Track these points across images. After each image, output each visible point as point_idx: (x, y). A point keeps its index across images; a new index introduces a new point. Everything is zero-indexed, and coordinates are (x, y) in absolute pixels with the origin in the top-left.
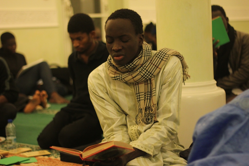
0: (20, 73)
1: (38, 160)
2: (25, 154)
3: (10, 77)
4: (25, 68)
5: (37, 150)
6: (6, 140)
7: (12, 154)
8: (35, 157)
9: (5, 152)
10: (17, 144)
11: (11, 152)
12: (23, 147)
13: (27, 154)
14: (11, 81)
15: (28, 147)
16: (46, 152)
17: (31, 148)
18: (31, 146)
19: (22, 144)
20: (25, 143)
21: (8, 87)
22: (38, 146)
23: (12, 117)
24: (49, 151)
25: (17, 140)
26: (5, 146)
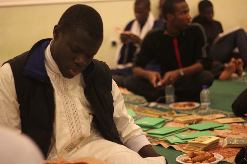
0: (216, 40)
1: (232, 127)
2: (219, 120)
3: (206, 45)
4: (221, 35)
5: (231, 117)
6: (200, 106)
7: (206, 120)
8: (229, 123)
9: (199, 117)
10: (211, 110)
11: (204, 117)
12: (217, 113)
13: (221, 121)
14: (208, 49)
15: (222, 113)
16: (241, 119)
17: (225, 114)
18: (226, 112)
19: (216, 110)
20: (220, 109)
22: (233, 113)
23: (209, 85)
24: (243, 119)
25: (211, 106)
26: (200, 112)
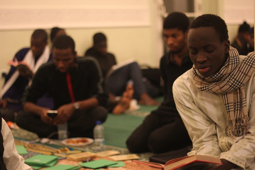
1: (126, 164)
3: (102, 80)
5: (126, 153)
6: (94, 142)
7: (100, 157)
8: (124, 161)
9: (93, 154)
10: (105, 147)
11: (98, 154)
12: (111, 149)
13: (115, 158)
14: (103, 85)
15: (116, 150)
16: (135, 156)
17: (120, 151)
18: (119, 149)
19: (111, 147)
20: (114, 146)
21: (101, 91)
22: (126, 150)
23: (103, 120)
24: (138, 155)
25: (105, 143)
26: (93, 148)
